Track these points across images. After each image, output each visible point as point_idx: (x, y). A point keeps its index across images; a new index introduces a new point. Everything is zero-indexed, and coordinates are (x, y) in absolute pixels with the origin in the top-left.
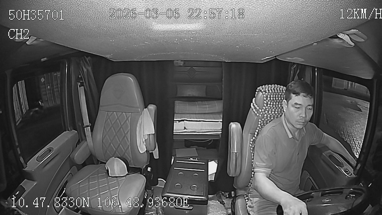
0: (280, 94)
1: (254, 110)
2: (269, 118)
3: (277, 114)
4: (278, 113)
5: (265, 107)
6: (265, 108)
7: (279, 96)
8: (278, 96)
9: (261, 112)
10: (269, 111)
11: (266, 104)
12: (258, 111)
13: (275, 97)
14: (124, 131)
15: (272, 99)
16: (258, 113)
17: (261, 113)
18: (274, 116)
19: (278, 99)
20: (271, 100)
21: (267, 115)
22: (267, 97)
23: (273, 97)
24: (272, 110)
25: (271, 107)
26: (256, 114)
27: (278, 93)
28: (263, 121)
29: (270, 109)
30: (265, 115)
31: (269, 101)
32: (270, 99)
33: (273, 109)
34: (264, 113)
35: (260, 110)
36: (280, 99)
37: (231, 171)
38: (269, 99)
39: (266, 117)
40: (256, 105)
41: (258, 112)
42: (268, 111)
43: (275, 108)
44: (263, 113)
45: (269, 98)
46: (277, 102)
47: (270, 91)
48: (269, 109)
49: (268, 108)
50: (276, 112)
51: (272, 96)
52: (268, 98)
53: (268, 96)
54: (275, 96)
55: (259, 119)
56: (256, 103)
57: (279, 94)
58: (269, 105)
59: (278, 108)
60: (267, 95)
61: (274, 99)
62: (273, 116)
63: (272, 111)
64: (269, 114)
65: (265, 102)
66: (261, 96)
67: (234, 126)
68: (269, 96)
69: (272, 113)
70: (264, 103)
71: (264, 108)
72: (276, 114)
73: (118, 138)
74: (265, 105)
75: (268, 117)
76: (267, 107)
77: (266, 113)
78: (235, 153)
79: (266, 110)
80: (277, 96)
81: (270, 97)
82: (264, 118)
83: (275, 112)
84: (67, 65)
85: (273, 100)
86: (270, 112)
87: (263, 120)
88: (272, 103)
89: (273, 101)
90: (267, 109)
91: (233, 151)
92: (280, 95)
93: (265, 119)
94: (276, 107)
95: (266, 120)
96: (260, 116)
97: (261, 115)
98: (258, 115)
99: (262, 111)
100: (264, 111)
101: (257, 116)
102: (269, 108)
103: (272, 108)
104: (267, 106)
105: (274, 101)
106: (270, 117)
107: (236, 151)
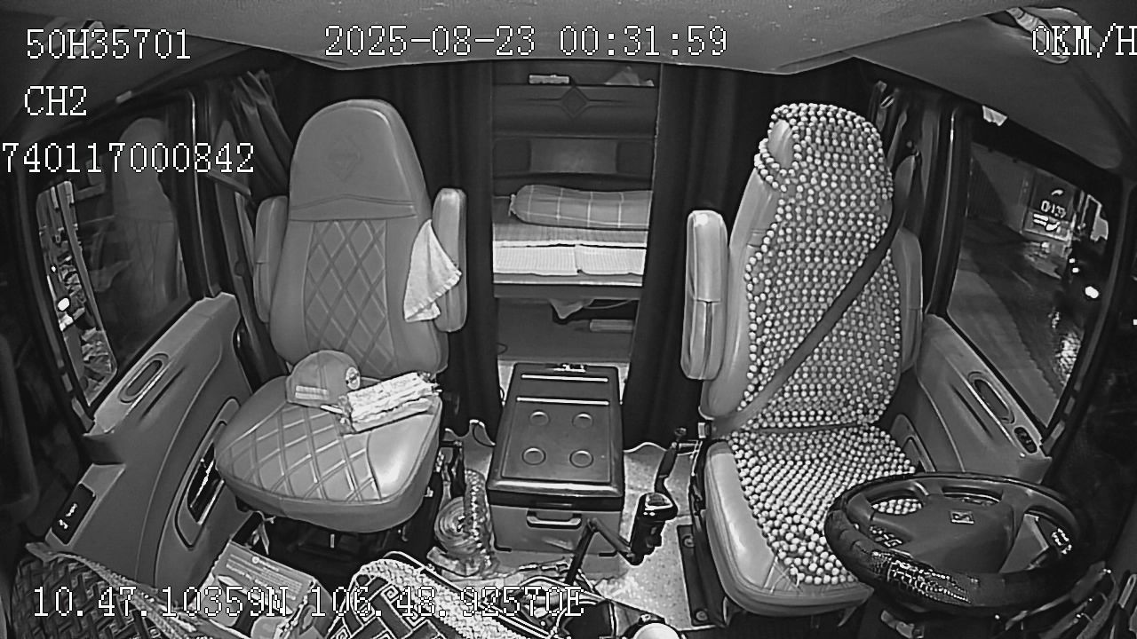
0: (846, 129)
1: (764, 172)
2: (810, 200)
3: (838, 191)
4: (839, 186)
5: (798, 162)
6: (800, 166)
7: (843, 135)
8: (839, 134)
9: (785, 177)
10: (812, 177)
11: (800, 153)
12: (775, 174)
13: (831, 140)
14: (367, 277)
15: (818, 140)
16: (778, 182)
17: (787, 181)
18: (826, 194)
19: (840, 145)
20: (817, 144)
21: (805, 190)
22: (802, 134)
23: (822, 138)
24: (820, 174)
25: (817, 166)
26: (771, 185)
27: (838, 127)
28: (791, 204)
29: (814, 170)
30: (800, 189)
31: (808, 146)
32: (813, 141)
33: (825, 171)
34: (795, 181)
35: (783, 172)
36: (844, 144)
37: (694, 360)
38: (808, 138)
39: (802, 193)
40: (771, 157)
41: (778, 178)
42: (809, 178)
43: (829, 170)
44: (791, 181)
45: (811, 136)
46: (835, 152)
47: (814, 119)
48: (811, 171)
49: (808, 167)
50: (834, 185)
51: (818, 133)
52: (805, 135)
53: (805, 131)
54: (830, 135)
55: (780, 198)
56: (768, 152)
57: (842, 129)
58: (809, 159)
59: (838, 171)
60: (803, 128)
61: (826, 141)
62: (824, 195)
63: (819, 179)
64: (812, 187)
65: (797, 147)
66: (786, 132)
67: (704, 221)
68: (808, 130)
69: (819, 184)
70: (795, 152)
71: (795, 164)
72: (833, 190)
73: (351, 299)
74: (798, 156)
75: (808, 195)
76: (804, 164)
77: (801, 183)
78: (705, 304)
79: (803, 174)
80: (834, 135)
81: (813, 135)
82: (794, 197)
83: (829, 181)
84: (196, 104)
85: (823, 144)
86: (814, 181)
87: (793, 201)
88: (818, 155)
89: (822, 149)
90: (806, 171)
91: (698, 296)
92: (846, 133)
93: (798, 201)
94: (831, 166)
95: (804, 203)
96: (784, 188)
97: (787, 186)
98: (775, 185)
99: (788, 175)
100: (797, 177)
101: (775, 190)
102: (812, 167)
103: (820, 169)
104: (804, 159)
105: (826, 148)
106: (813, 196)
107: (710, 297)
